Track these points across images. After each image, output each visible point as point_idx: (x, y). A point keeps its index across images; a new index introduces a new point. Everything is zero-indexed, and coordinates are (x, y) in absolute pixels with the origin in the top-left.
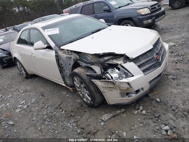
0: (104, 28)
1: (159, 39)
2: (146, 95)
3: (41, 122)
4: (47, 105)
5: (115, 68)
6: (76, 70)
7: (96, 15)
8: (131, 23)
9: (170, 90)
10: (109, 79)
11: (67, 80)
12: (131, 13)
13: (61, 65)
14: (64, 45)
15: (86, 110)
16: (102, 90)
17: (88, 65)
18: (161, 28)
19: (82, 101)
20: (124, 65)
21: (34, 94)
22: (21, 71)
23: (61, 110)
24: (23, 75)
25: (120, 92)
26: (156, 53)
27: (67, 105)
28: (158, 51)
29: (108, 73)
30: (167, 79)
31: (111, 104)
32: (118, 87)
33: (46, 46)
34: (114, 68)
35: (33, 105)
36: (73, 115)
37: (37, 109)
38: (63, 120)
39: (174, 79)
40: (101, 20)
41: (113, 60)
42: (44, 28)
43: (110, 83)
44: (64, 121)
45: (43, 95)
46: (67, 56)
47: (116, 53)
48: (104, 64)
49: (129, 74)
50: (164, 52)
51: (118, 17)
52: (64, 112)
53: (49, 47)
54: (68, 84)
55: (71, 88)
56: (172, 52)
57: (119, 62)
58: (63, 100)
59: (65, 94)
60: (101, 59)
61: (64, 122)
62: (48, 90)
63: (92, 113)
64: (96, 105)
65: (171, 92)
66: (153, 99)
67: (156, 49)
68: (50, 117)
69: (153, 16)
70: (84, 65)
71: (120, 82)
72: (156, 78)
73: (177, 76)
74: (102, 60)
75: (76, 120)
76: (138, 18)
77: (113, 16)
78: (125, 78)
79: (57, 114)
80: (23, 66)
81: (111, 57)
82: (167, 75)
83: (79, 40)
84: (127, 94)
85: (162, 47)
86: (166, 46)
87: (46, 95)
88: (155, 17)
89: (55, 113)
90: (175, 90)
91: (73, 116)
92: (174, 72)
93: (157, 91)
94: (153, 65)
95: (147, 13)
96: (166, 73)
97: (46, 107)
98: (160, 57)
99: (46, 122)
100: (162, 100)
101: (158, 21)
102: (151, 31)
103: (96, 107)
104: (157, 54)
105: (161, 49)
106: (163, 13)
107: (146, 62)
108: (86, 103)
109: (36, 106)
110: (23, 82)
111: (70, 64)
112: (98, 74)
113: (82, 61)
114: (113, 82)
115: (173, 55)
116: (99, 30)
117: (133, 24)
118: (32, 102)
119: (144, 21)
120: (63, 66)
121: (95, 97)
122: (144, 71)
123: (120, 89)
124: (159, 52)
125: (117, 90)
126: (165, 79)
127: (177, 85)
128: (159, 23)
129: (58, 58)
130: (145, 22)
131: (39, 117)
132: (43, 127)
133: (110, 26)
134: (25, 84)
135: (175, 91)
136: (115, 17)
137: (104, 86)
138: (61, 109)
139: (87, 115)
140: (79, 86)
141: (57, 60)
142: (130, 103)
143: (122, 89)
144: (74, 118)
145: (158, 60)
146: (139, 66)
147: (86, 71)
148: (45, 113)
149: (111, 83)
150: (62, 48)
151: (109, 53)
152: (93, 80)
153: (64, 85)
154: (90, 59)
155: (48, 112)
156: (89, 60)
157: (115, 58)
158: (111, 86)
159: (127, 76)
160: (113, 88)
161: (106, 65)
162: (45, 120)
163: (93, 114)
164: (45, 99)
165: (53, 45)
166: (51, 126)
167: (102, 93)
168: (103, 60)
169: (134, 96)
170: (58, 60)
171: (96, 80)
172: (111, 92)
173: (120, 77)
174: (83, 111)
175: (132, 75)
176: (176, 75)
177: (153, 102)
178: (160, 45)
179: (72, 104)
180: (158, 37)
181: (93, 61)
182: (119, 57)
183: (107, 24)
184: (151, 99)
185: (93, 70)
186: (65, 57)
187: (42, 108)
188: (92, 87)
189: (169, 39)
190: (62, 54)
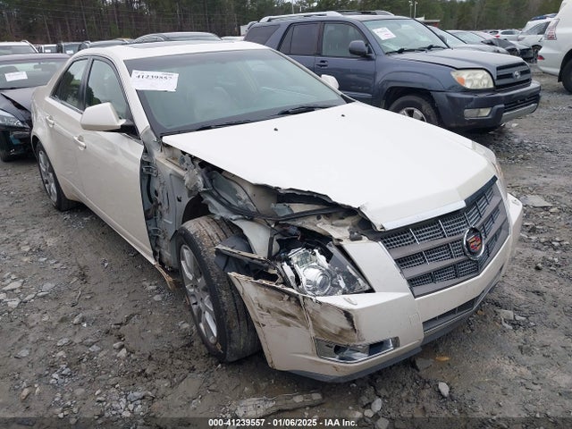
0: (326, 104)
1: (495, 179)
2: (408, 362)
3: (39, 371)
4: (81, 315)
5: (316, 251)
6: (192, 226)
7: (323, 58)
8: (424, 107)
9: (495, 361)
10: (286, 283)
11: (164, 247)
12: (432, 77)
13: (153, 195)
14: (179, 132)
15: (198, 365)
16: (255, 313)
17: (234, 217)
18: (516, 140)
19: (194, 328)
20: (349, 246)
21: (58, 266)
22: (47, 183)
23: (117, 345)
24: (49, 195)
25: (313, 334)
26: (472, 226)
27: (144, 330)
28: (482, 220)
29: (288, 261)
30: (495, 320)
31: (278, 368)
32: (312, 320)
33: (123, 122)
34: (313, 249)
35: (39, 304)
36: (148, 371)
37: (46, 318)
38: (112, 381)
39: (515, 325)
40: (325, 78)
41: (319, 218)
42: (132, 65)
43: (287, 297)
44: (114, 386)
45: (83, 277)
46: (176, 172)
47: (334, 200)
48: (289, 225)
49: (360, 281)
50: (501, 228)
51: (389, 81)
52: (123, 353)
53: (130, 130)
54: (165, 261)
55: (171, 279)
56: (533, 230)
57: (335, 233)
58: (138, 310)
59: (153, 290)
60: (280, 206)
61: (113, 390)
62: (106, 264)
63: (211, 380)
64: (230, 358)
65: (496, 372)
66: (428, 383)
67: (474, 212)
68: (74, 360)
69: (498, 100)
70: (220, 211)
71: (320, 303)
72: (453, 312)
73: (527, 317)
74: (282, 210)
75: (150, 393)
76: (448, 97)
77: (374, 75)
78: (344, 293)
79: (101, 355)
80: (51, 170)
81: (316, 207)
82: (497, 304)
83: (232, 127)
84: (338, 349)
85: (499, 209)
86: (514, 209)
87: (93, 280)
88: (503, 106)
89: (95, 348)
90: (511, 367)
91: (146, 376)
92: (523, 298)
93: (447, 353)
94: (454, 266)
95: (481, 87)
96: (495, 296)
97: (76, 320)
98: (481, 243)
99: (55, 376)
100: (458, 392)
101: (510, 119)
102: (474, 148)
103: (232, 363)
104: (474, 230)
105: (491, 217)
106: (534, 97)
107: (429, 252)
108: (204, 342)
109: (48, 308)
110: (45, 220)
111: (179, 200)
112: (256, 257)
113: (218, 199)
114: (296, 297)
115: (534, 238)
116: (309, 109)
117: (430, 111)
118: (41, 294)
119: (466, 110)
120: (159, 199)
121: (230, 333)
122: (413, 282)
123: (315, 328)
124: (483, 225)
125: (308, 328)
126: (485, 316)
127: (520, 348)
128: (516, 125)
129: (148, 171)
130: (470, 114)
131: (42, 352)
132: (38, 390)
133: (348, 101)
134: (46, 227)
135: (508, 369)
136: (379, 79)
137: (266, 303)
138: (120, 338)
139: (192, 384)
140: (191, 278)
141: (146, 178)
142: (342, 381)
143: (324, 327)
144: (149, 384)
145: (474, 254)
146: (401, 262)
147: (221, 234)
148: (65, 341)
149: (289, 300)
150: (166, 139)
151: (309, 192)
152: (233, 274)
153: (152, 261)
154: (244, 197)
155: (77, 340)
156: (241, 199)
157: (328, 216)
158: (288, 307)
159: (352, 287)
160: (294, 317)
161: (293, 231)
162: (53, 367)
163: (212, 387)
164: (87, 291)
165: (142, 123)
166: (63, 393)
167: (255, 324)
168: (288, 213)
169: (361, 360)
170: (150, 176)
171: (242, 277)
172: (284, 328)
173: (329, 285)
174: (187, 365)
175: (367, 288)
176: (527, 311)
177: (425, 393)
178: (494, 202)
179: (159, 331)
180: (494, 173)
181: (253, 209)
182: (341, 214)
183: (342, 96)
184: (421, 378)
185: (245, 238)
186: (169, 171)
187: (62, 321)
188: (225, 297)
189: (536, 182)
190: (162, 161)
